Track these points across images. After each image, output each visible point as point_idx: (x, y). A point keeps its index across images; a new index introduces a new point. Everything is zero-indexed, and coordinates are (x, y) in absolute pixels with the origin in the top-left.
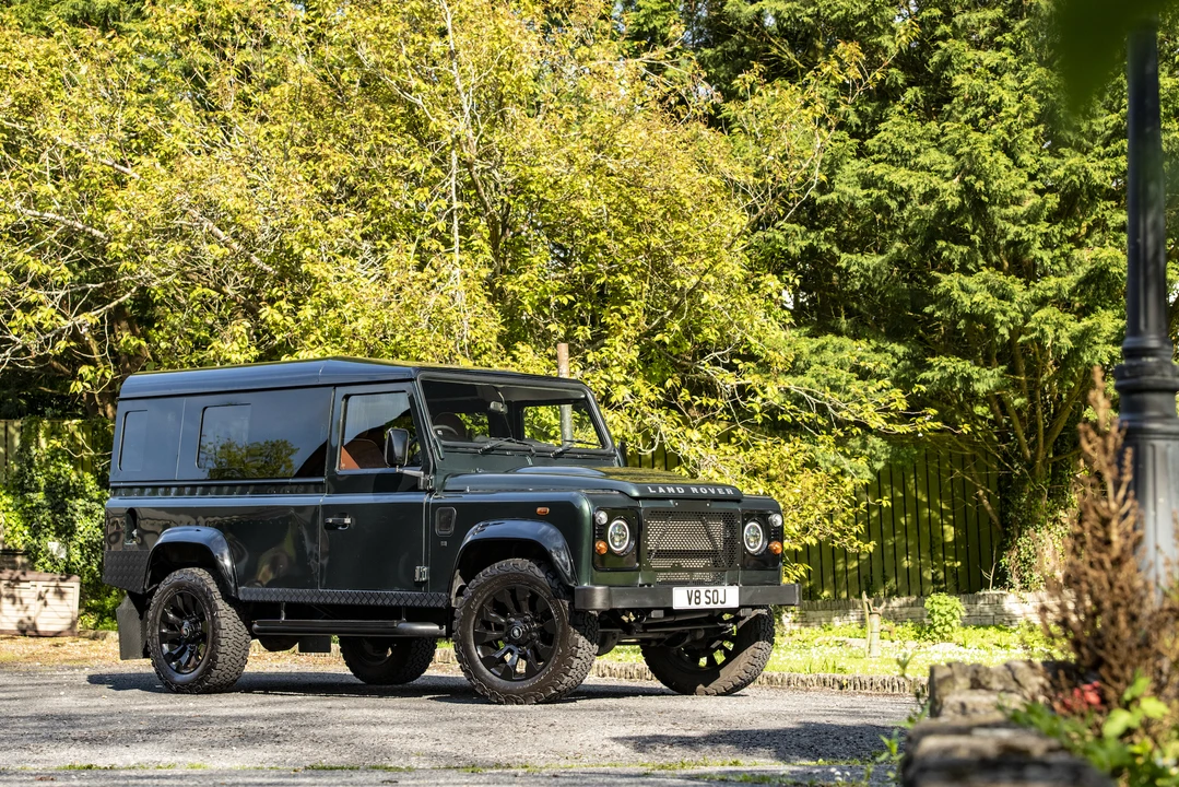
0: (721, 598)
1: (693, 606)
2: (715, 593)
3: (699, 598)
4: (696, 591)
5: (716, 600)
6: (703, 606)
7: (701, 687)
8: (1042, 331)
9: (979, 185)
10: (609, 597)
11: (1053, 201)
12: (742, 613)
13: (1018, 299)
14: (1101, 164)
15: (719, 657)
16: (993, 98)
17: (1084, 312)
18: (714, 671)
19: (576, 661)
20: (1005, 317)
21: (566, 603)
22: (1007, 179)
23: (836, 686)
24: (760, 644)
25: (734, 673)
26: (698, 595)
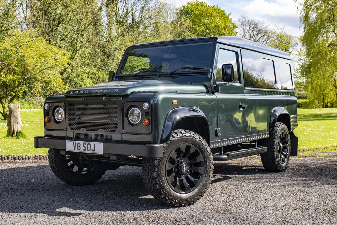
0: (92, 148)
1: (76, 150)
2: (89, 145)
3: (80, 146)
4: (78, 143)
5: (89, 149)
6: (82, 151)
26: (79, 145)
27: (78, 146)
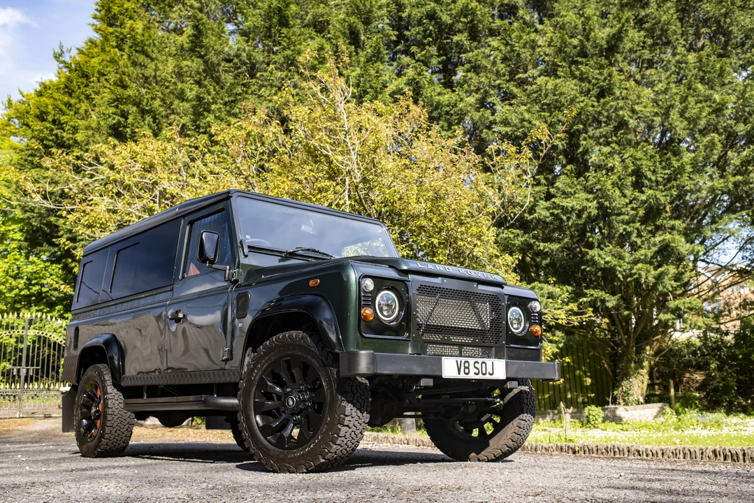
0: (489, 370)
1: (462, 376)
2: (484, 365)
3: (468, 368)
4: (465, 362)
5: (484, 372)
6: (472, 376)
7: (473, 454)
8: (640, 274)
9: (607, 203)
10: (373, 361)
11: (641, 212)
12: (509, 385)
13: (627, 260)
14: (664, 194)
15: (489, 428)
16: (610, 165)
17: (660, 266)
18: (484, 440)
19: (344, 429)
20: (622, 268)
21: (335, 371)
22: (619, 202)
23: (570, 451)
24: (524, 416)
25: (502, 442)
26: (467, 365)
27: (465, 368)
